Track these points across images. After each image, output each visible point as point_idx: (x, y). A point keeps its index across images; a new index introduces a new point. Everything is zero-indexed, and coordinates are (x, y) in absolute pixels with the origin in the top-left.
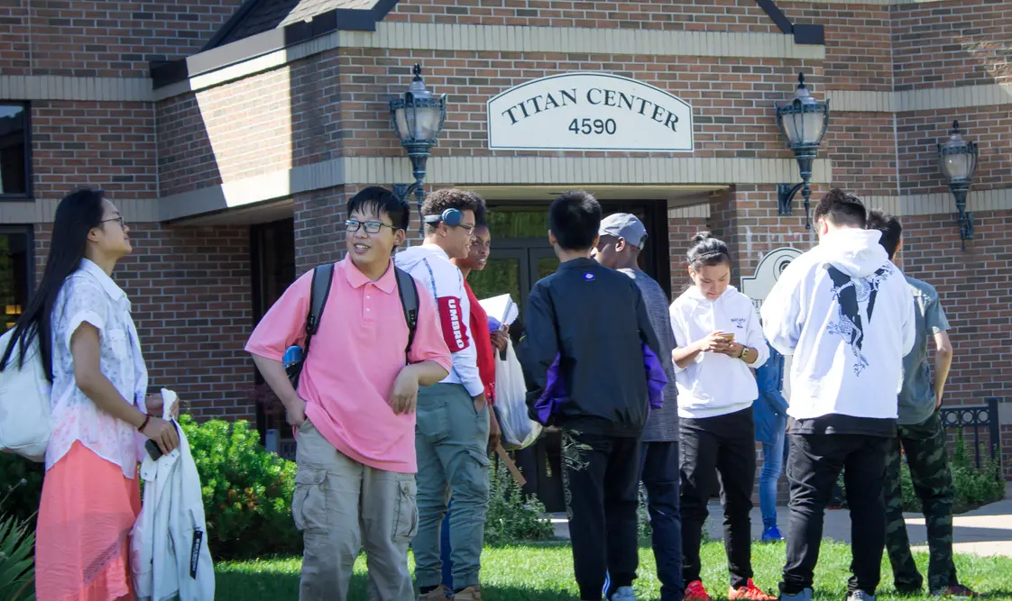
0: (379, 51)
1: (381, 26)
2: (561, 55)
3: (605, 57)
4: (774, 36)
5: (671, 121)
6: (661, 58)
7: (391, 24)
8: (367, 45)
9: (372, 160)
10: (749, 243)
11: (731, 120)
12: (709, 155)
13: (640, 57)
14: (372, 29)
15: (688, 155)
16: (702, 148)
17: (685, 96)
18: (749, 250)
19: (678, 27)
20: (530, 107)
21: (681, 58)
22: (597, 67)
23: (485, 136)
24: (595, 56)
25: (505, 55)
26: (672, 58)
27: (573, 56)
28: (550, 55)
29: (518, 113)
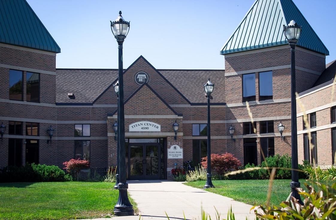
0: (113, 119)
1: (114, 116)
2: (140, 119)
3: (147, 119)
4: (174, 115)
5: (157, 127)
6: (156, 119)
7: (115, 115)
8: (112, 118)
9: (112, 133)
10: (169, 144)
11: (167, 127)
12: (163, 132)
13: (153, 119)
14: (112, 116)
15: (160, 132)
16: (162, 131)
17: (160, 124)
18: (169, 145)
19: (159, 114)
20: (135, 126)
21: (159, 119)
22: (146, 120)
23: (129, 130)
24: (146, 119)
25: (132, 119)
26: (158, 119)
27: (142, 119)
28: (139, 119)
29: (134, 127)
